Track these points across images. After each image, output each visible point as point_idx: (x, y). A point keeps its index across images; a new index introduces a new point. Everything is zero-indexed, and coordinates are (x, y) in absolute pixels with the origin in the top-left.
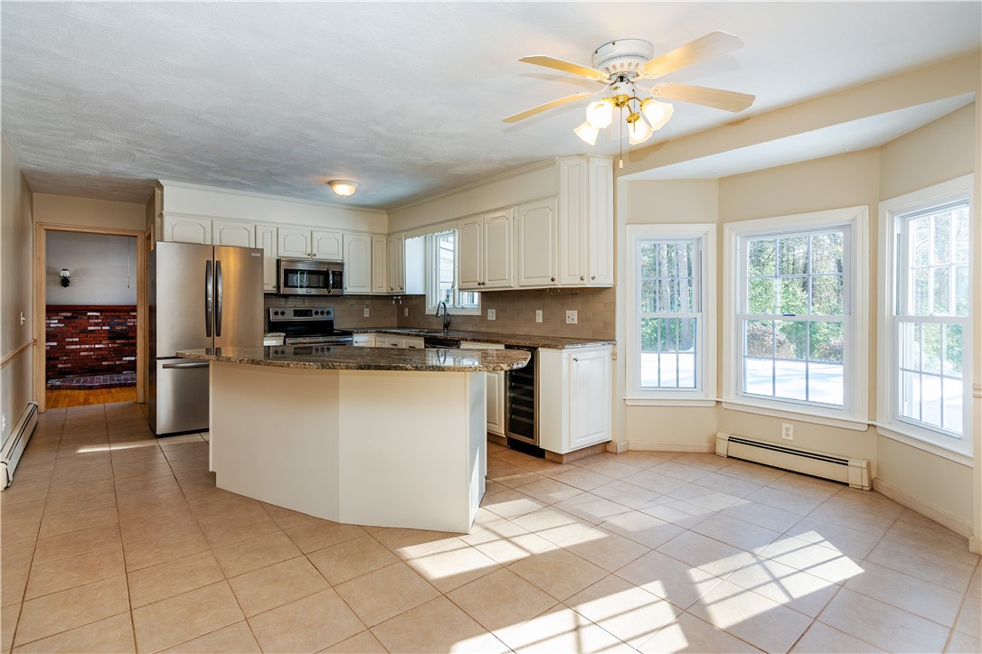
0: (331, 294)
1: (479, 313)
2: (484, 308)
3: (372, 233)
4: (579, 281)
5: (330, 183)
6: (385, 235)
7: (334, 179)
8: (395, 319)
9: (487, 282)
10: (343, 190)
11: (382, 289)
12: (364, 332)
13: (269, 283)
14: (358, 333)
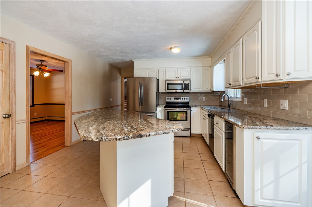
0: (184, 92)
1: (240, 100)
2: (243, 97)
3: (203, 67)
4: (276, 78)
5: (171, 49)
6: (209, 66)
7: (171, 47)
8: (218, 102)
9: (233, 83)
10: (176, 51)
11: (208, 90)
12: (195, 107)
13: (162, 89)
14: (192, 107)
